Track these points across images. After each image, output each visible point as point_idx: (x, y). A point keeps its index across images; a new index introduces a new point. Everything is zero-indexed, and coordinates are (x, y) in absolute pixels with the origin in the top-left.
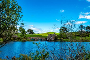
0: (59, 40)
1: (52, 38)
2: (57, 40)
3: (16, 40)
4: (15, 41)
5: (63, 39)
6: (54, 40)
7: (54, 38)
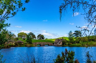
0: (67, 45)
1: (59, 43)
2: (65, 45)
3: (18, 45)
4: (16, 47)
5: (72, 44)
6: (61, 45)
7: (61, 43)
